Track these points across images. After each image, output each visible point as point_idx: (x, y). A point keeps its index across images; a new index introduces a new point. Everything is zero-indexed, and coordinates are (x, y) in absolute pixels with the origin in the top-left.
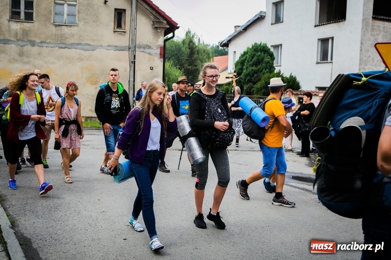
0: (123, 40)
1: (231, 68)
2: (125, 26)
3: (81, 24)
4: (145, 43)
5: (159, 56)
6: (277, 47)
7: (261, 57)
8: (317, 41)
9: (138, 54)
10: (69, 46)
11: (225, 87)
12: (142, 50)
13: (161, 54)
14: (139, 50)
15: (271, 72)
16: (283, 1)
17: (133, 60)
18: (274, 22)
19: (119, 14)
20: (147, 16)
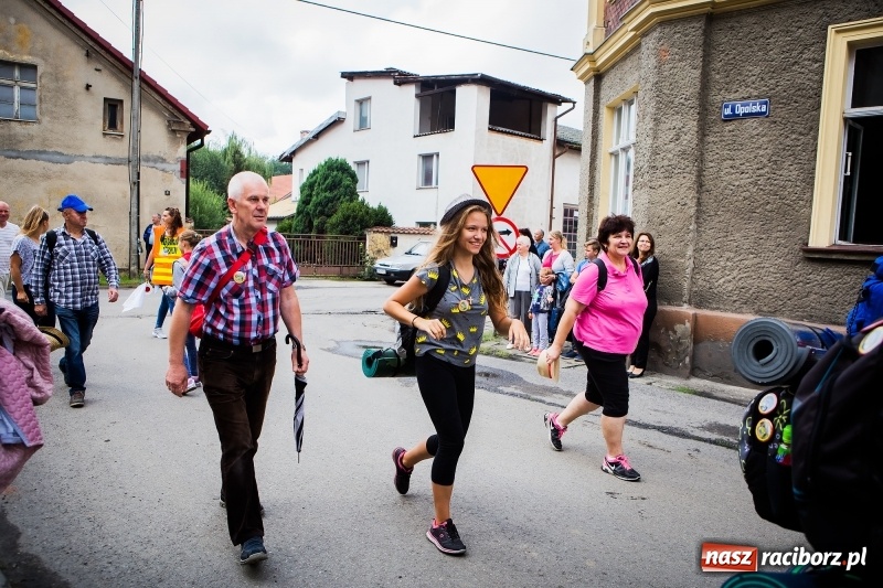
0: (120, 149)
1: (297, 195)
2: (122, 127)
3: (45, 119)
4: (156, 153)
5: (179, 174)
6: (360, 164)
7: (337, 180)
8: (416, 157)
9: (145, 171)
10: (25, 156)
11: (286, 221)
12: (151, 164)
13: (182, 172)
14: (146, 164)
15: (351, 201)
16: (370, 98)
17: (135, 180)
18: (357, 128)
19: (112, 108)
20: (159, 113)
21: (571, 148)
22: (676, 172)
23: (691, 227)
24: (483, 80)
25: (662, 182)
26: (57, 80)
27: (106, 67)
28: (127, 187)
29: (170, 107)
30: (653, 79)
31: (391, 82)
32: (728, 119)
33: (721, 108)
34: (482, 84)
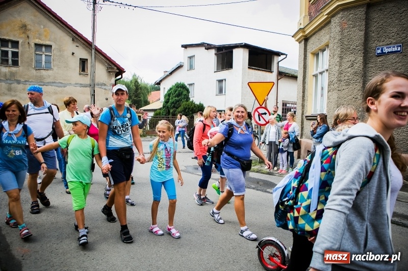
0: (86, 80)
1: (162, 99)
2: (87, 70)
3: (55, 69)
4: (102, 82)
6: (191, 85)
7: (181, 92)
8: (216, 81)
9: (96, 89)
10: (47, 84)
11: (158, 111)
12: (100, 86)
14: (97, 86)
15: (187, 101)
16: (194, 56)
17: (93, 94)
18: (189, 69)
19: (83, 62)
20: (103, 64)
21: (285, 75)
22: (352, 82)
23: (360, 109)
24: (246, 46)
25: (344, 87)
26: (60, 51)
27: (80, 45)
28: (89, 97)
29: (108, 61)
30: (338, 37)
31: (204, 48)
32: (379, 55)
33: (375, 50)
34: (245, 48)
